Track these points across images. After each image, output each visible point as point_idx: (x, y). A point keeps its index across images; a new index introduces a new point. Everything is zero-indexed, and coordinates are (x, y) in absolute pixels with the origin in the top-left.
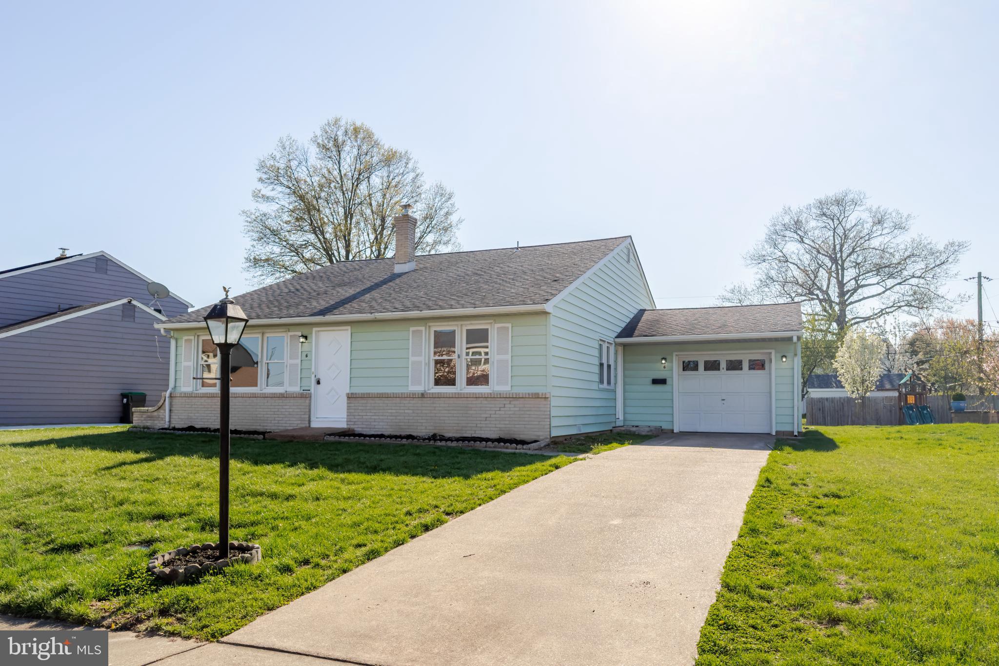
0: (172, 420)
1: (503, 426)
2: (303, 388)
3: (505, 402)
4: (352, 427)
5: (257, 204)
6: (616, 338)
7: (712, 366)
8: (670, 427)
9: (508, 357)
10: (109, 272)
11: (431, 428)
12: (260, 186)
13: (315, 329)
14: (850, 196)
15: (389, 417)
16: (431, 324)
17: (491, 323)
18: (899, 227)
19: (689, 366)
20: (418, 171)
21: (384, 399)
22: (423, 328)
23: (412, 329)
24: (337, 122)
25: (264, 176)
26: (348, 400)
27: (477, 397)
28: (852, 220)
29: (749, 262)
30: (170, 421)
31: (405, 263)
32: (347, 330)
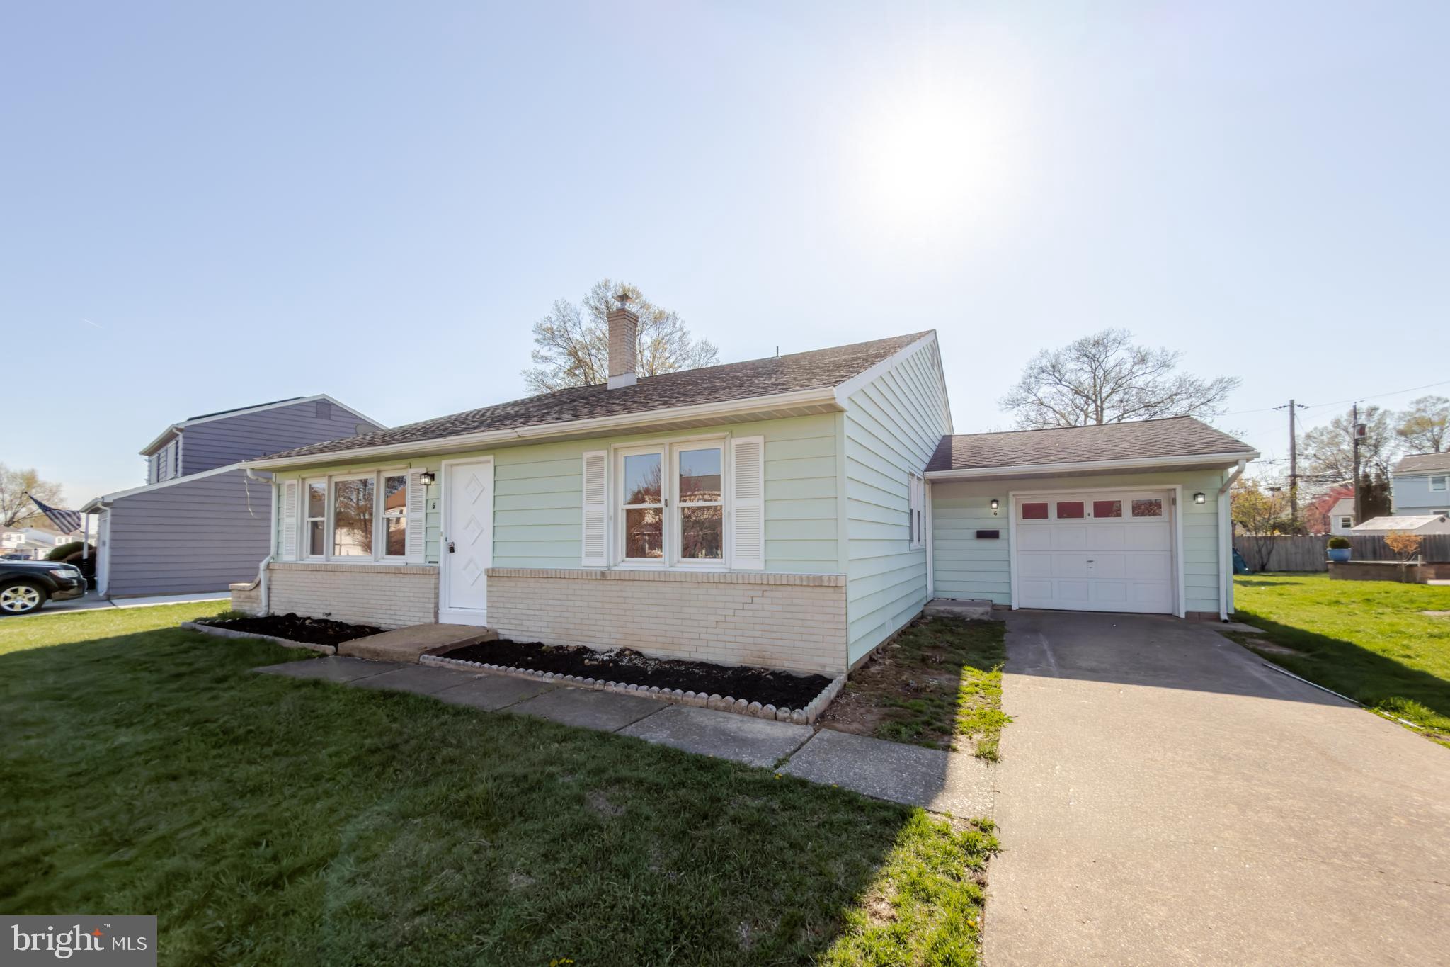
0: (271, 603)
1: (751, 640)
2: (430, 559)
3: (752, 593)
4: (495, 626)
5: (537, 365)
6: (925, 471)
7: (1071, 511)
8: (1006, 602)
9: (759, 503)
10: (332, 417)
11: (618, 636)
12: (537, 347)
13: (444, 463)
14: (1112, 336)
15: (550, 613)
16: (617, 445)
17: (724, 438)
18: (1165, 365)
19: (1034, 512)
20: (685, 330)
21: (541, 580)
22: (604, 453)
23: (587, 455)
24: (606, 284)
25: (540, 337)
26: (488, 581)
27: (700, 581)
28: (1110, 363)
29: (1004, 406)
30: (269, 606)
31: (621, 375)
32: (489, 462)
